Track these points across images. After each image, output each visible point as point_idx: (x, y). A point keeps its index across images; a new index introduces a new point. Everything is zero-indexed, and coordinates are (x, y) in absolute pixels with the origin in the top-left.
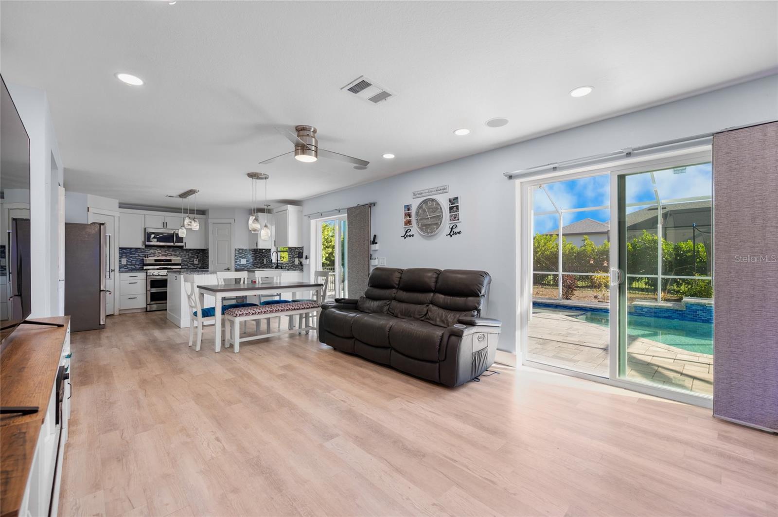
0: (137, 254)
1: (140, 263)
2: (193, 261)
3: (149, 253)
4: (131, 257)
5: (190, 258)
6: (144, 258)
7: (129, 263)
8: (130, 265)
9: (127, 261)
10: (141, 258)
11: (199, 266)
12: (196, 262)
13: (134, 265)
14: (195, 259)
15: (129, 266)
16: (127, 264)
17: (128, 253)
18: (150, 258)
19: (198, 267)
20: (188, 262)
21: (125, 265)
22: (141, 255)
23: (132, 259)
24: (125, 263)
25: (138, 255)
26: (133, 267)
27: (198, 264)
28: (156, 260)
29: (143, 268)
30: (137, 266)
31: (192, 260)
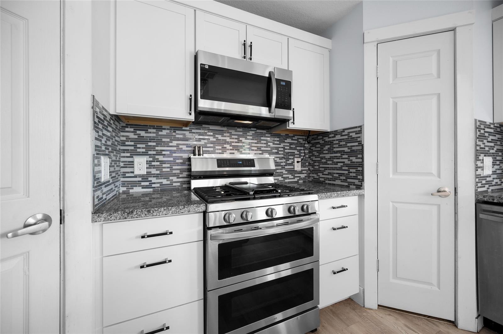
0: (175, 143)
1: (182, 171)
2: (292, 164)
3: (203, 142)
4: (160, 153)
5: (287, 156)
6: (192, 156)
7: (154, 171)
8: (157, 176)
9: (150, 165)
10: (185, 156)
11: (303, 176)
12: (298, 167)
13: (166, 176)
14: (296, 160)
15: (154, 180)
16: (149, 174)
17: (152, 139)
18: (206, 156)
19: (300, 179)
20: (283, 168)
21: (145, 178)
22: (184, 148)
23: (161, 158)
24: (144, 172)
25: (177, 146)
26: (165, 182)
27: (301, 172)
28: (221, 163)
29: (189, 183)
30: (175, 179)
31: (290, 161)
